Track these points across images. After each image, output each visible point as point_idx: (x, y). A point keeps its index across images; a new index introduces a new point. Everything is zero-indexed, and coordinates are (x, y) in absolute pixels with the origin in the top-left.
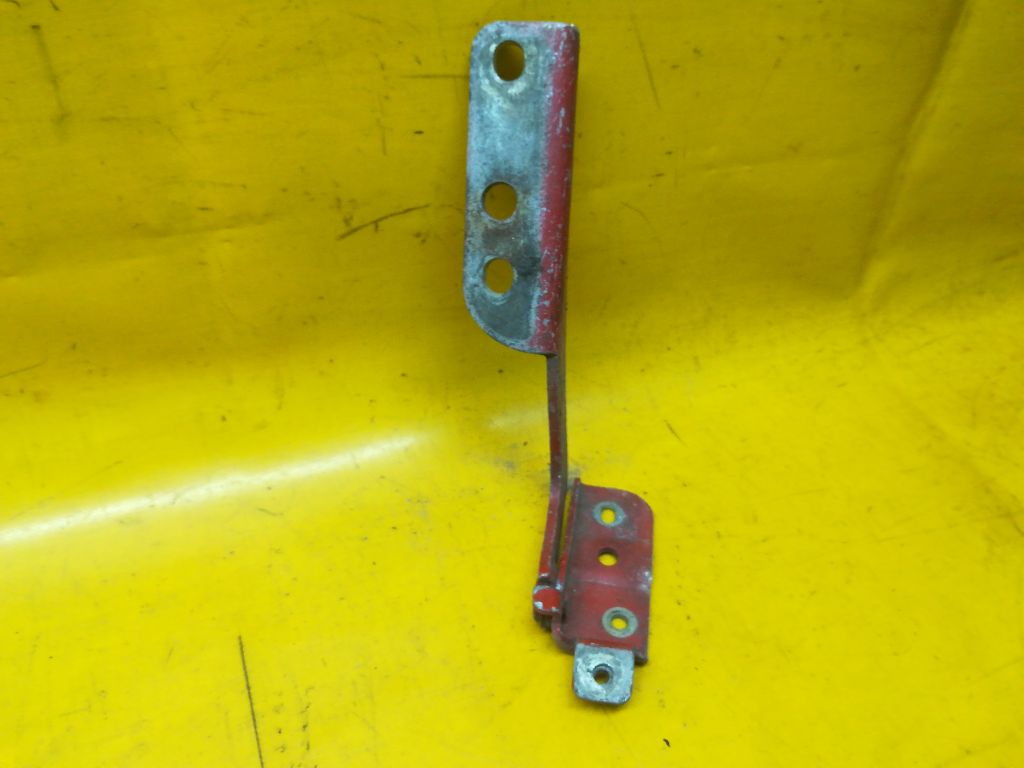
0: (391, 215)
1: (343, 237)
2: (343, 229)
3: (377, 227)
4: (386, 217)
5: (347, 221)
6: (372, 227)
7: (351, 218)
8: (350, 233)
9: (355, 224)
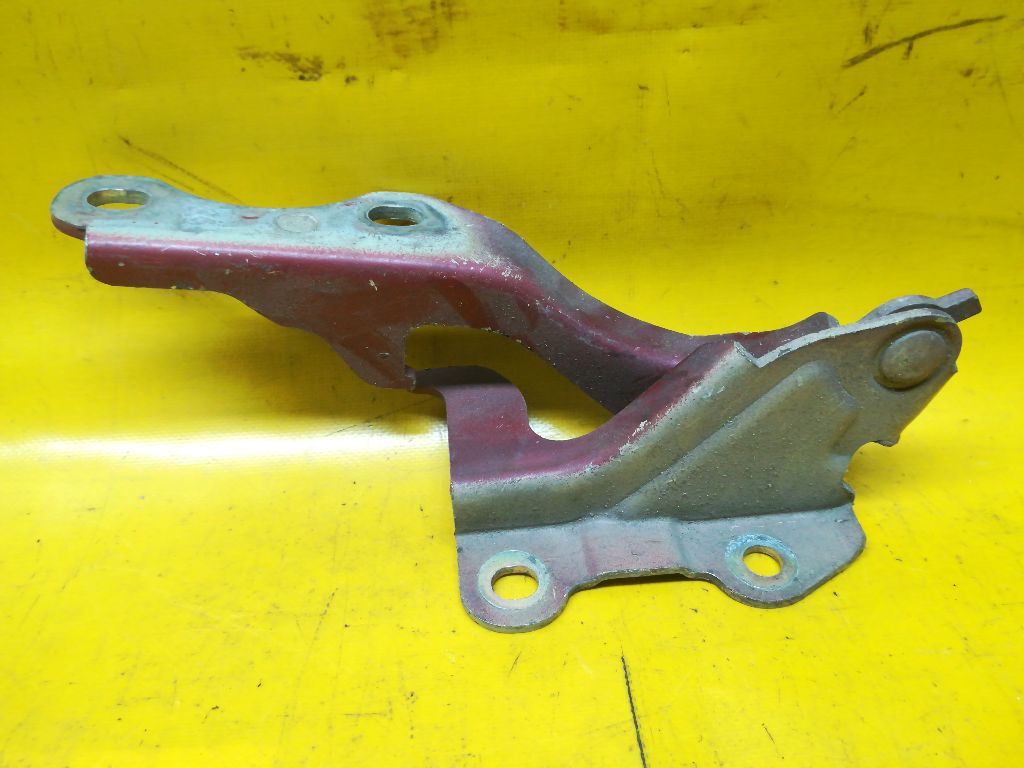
0: (938, 29)
1: (854, 62)
2: (860, 49)
3: (910, 48)
4: (928, 33)
5: (867, 33)
6: (903, 48)
7: (877, 27)
8: (866, 56)
9: (879, 40)
